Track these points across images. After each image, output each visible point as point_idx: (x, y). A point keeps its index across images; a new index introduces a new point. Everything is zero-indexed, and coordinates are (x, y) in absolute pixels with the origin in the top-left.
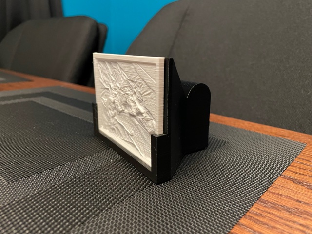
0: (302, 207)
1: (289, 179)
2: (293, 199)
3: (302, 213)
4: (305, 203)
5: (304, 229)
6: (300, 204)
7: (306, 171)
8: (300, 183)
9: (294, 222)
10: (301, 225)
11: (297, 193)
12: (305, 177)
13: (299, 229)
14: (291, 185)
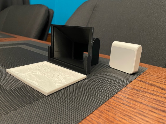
0: (143, 90)
1: (139, 80)
2: (140, 87)
3: (142, 91)
4: (144, 88)
5: (143, 96)
6: (142, 88)
7: (146, 78)
8: (143, 82)
9: (139, 94)
10: (142, 95)
11: (141, 85)
12: (146, 80)
13: (141, 96)
14: (139, 82)
